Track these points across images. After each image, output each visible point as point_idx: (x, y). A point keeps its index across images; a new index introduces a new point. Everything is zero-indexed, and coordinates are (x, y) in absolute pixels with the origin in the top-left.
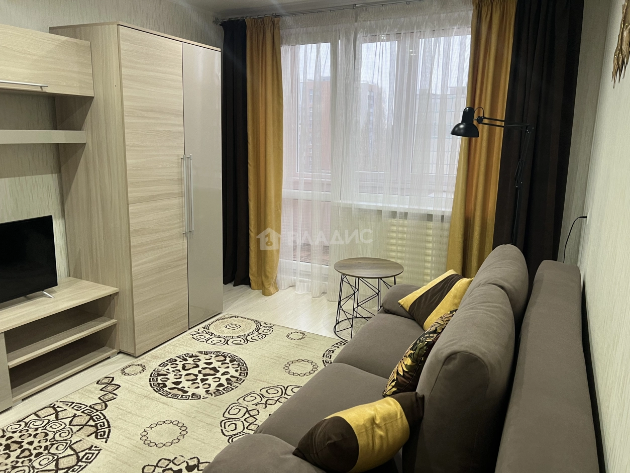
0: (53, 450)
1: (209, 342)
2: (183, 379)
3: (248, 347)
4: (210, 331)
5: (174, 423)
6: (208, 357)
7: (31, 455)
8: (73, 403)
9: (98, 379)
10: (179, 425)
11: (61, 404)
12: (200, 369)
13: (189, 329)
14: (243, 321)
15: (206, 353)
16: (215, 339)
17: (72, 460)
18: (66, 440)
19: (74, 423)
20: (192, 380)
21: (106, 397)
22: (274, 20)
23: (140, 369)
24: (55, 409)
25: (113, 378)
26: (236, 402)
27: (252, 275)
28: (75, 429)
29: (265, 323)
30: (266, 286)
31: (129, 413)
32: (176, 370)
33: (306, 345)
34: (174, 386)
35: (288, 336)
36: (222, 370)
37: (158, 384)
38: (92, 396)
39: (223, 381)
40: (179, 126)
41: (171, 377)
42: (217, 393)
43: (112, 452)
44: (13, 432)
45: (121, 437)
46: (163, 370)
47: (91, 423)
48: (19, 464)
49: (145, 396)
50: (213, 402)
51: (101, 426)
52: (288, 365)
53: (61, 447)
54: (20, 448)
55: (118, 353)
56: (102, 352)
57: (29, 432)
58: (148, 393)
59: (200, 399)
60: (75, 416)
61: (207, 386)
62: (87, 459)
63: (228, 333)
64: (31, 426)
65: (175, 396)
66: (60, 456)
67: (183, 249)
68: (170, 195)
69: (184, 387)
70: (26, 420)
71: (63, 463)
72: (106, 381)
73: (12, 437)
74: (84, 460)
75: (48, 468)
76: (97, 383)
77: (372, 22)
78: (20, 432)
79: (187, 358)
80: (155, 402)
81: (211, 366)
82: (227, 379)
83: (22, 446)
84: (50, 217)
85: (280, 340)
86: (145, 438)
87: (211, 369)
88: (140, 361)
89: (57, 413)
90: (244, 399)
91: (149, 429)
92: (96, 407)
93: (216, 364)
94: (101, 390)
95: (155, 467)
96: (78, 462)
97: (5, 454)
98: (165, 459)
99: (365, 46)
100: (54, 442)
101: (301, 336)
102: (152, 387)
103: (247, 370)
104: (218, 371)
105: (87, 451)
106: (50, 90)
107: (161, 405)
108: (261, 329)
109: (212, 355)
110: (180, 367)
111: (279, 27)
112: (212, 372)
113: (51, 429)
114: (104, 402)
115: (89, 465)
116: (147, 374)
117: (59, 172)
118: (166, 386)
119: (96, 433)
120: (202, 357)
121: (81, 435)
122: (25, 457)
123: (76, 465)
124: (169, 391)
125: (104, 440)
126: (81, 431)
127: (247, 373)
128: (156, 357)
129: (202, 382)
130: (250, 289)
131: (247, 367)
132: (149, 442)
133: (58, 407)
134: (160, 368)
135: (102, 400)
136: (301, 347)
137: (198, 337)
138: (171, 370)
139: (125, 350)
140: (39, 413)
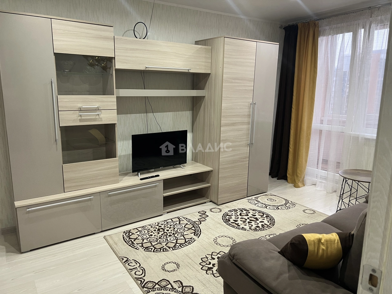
0: (176, 235)
1: (257, 205)
2: (239, 220)
3: (278, 212)
4: (258, 200)
5: (230, 238)
6: (254, 212)
7: (167, 235)
8: (187, 219)
9: (199, 211)
10: (233, 239)
11: (182, 218)
12: (249, 217)
13: (247, 197)
14: (278, 198)
15: (253, 210)
16: (260, 204)
17: (183, 241)
18: (182, 233)
19: (186, 227)
20: (243, 221)
21: (201, 219)
22: (315, 23)
23: (219, 210)
24: (179, 219)
25: (206, 212)
26: (265, 236)
27: (288, 174)
28: (186, 229)
29: (291, 202)
30: (297, 182)
31: (210, 228)
32: (237, 215)
33: (314, 218)
34: (234, 222)
35: (304, 211)
36: (260, 220)
37: (226, 219)
38: (195, 217)
39: (260, 225)
40: (251, 86)
41: (233, 218)
42: (255, 230)
43: (200, 242)
44: (162, 225)
45: (205, 237)
46: (230, 214)
47: (193, 228)
48: (162, 237)
49: (219, 223)
50: (252, 234)
51: (197, 231)
52: (300, 225)
53: (179, 235)
54: (163, 231)
55: (210, 202)
56: (203, 199)
57: (168, 226)
58: (221, 222)
59: (246, 230)
60: (187, 224)
61: (251, 226)
62: (189, 242)
63: (268, 203)
64: (169, 224)
65: (233, 227)
66: (178, 238)
67: (247, 153)
68: (243, 123)
69: (239, 224)
70: (168, 221)
71: (179, 241)
72: (203, 212)
73: (161, 226)
74: (188, 242)
75: (173, 242)
76: (199, 213)
77: (382, 17)
78: (164, 225)
79: (243, 210)
80: (223, 227)
81: (255, 217)
82: (262, 225)
83: (164, 231)
84: (186, 131)
85: (298, 212)
86: (215, 241)
87: (254, 218)
88: (220, 207)
89: (180, 221)
90: (269, 236)
91: (218, 237)
92: (196, 223)
93: (257, 216)
94: (200, 216)
95: (218, 254)
96: (185, 243)
97: (157, 232)
98: (223, 252)
99: (376, 32)
100: (177, 232)
101: (312, 212)
102: (223, 220)
103: (275, 223)
104: (258, 220)
105: (190, 239)
106: (192, 71)
107: (226, 229)
108: (288, 204)
109: (256, 212)
110: (238, 214)
111: (318, 26)
112: (255, 220)
113: (176, 227)
114: (200, 221)
115: (190, 245)
116: (222, 213)
117: (193, 110)
118: (230, 221)
119: (195, 233)
120: (251, 211)
121: (189, 232)
122: (165, 235)
123: (184, 243)
124: (231, 223)
125: (198, 237)
126: (189, 231)
127: (274, 224)
128: (227, 207)
129: (248, 223)
130: (287, 183)
131: (275, 221)
132: (217, 243)
133: (181, 219)
134: (229, 212)
135: (199, 220)
136: (310, 218)
137: (251, 202)
138: (234, 214)
139: (213, 200)
140: (173, 220)
